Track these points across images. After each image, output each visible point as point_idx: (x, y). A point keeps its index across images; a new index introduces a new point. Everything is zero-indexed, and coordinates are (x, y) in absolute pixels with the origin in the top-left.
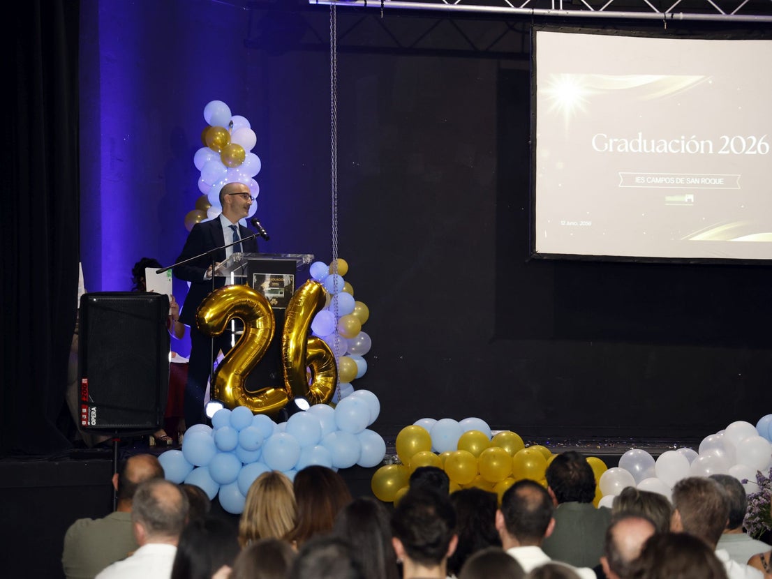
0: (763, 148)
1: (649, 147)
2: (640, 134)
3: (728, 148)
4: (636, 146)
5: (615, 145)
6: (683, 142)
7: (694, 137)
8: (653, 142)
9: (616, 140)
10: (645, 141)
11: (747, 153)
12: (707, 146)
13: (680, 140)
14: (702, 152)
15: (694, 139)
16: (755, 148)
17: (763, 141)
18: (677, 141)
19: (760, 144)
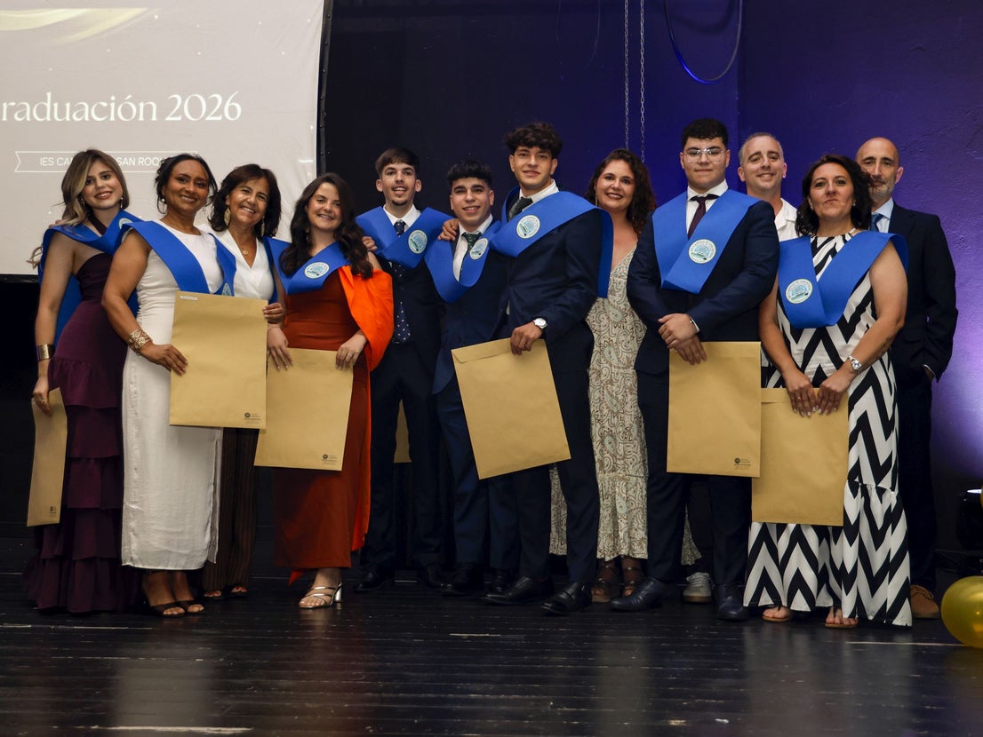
0: (233, 111)
1: (62, 113)
2: (49, 95)
3: (180, 112)
4: (42, 112)
5: (11, 111)
6: (113, 105)
7: (130, 96)
8: (68, 105)
9: (13, 104)
10: (56, 105)
11: (209, 118)
12: (148, 110)
13: (109, 101)
14: (141, 118)
15: (129, 100)
16: (221, 111)
17: (231, 102)
18: (105, 104)
19: (228, 104)
